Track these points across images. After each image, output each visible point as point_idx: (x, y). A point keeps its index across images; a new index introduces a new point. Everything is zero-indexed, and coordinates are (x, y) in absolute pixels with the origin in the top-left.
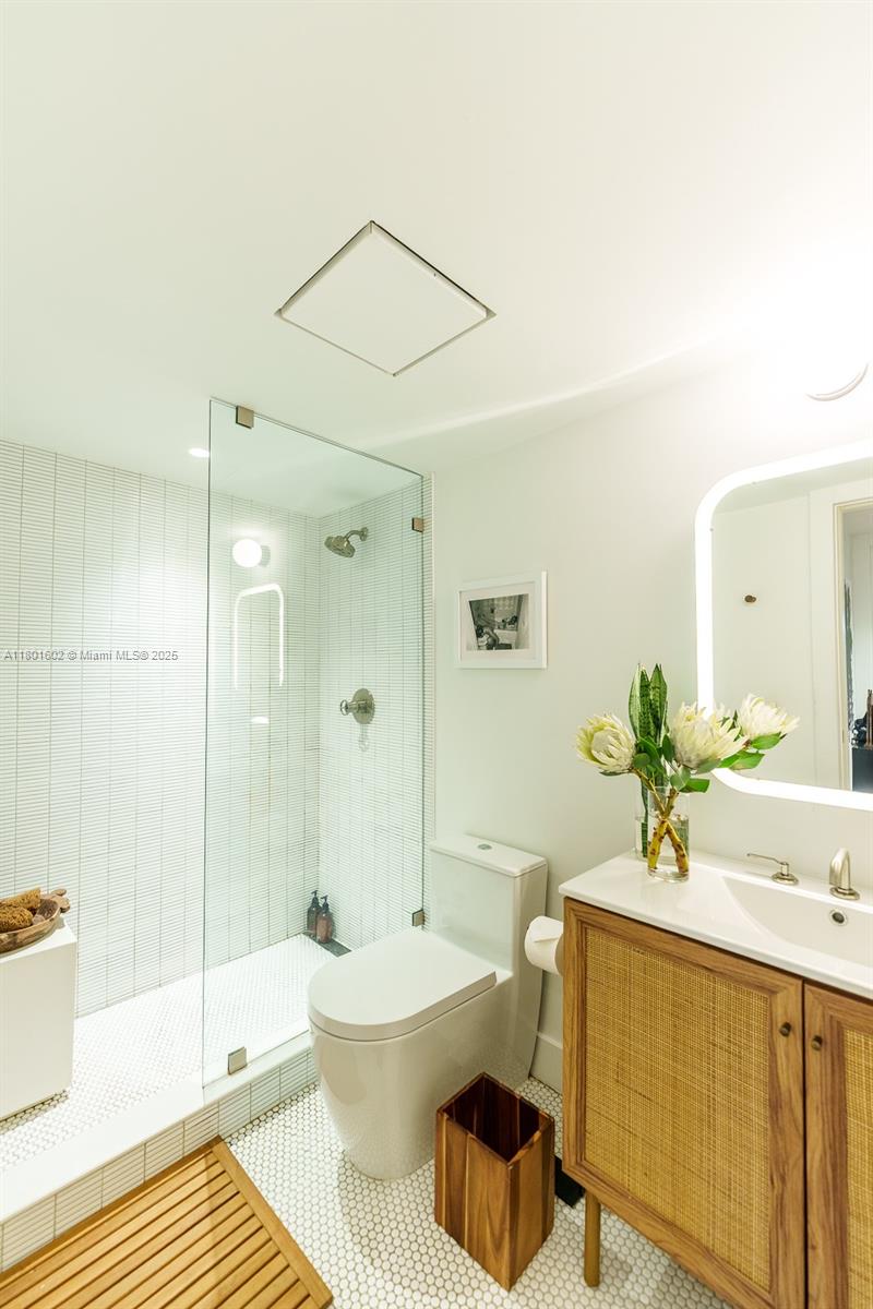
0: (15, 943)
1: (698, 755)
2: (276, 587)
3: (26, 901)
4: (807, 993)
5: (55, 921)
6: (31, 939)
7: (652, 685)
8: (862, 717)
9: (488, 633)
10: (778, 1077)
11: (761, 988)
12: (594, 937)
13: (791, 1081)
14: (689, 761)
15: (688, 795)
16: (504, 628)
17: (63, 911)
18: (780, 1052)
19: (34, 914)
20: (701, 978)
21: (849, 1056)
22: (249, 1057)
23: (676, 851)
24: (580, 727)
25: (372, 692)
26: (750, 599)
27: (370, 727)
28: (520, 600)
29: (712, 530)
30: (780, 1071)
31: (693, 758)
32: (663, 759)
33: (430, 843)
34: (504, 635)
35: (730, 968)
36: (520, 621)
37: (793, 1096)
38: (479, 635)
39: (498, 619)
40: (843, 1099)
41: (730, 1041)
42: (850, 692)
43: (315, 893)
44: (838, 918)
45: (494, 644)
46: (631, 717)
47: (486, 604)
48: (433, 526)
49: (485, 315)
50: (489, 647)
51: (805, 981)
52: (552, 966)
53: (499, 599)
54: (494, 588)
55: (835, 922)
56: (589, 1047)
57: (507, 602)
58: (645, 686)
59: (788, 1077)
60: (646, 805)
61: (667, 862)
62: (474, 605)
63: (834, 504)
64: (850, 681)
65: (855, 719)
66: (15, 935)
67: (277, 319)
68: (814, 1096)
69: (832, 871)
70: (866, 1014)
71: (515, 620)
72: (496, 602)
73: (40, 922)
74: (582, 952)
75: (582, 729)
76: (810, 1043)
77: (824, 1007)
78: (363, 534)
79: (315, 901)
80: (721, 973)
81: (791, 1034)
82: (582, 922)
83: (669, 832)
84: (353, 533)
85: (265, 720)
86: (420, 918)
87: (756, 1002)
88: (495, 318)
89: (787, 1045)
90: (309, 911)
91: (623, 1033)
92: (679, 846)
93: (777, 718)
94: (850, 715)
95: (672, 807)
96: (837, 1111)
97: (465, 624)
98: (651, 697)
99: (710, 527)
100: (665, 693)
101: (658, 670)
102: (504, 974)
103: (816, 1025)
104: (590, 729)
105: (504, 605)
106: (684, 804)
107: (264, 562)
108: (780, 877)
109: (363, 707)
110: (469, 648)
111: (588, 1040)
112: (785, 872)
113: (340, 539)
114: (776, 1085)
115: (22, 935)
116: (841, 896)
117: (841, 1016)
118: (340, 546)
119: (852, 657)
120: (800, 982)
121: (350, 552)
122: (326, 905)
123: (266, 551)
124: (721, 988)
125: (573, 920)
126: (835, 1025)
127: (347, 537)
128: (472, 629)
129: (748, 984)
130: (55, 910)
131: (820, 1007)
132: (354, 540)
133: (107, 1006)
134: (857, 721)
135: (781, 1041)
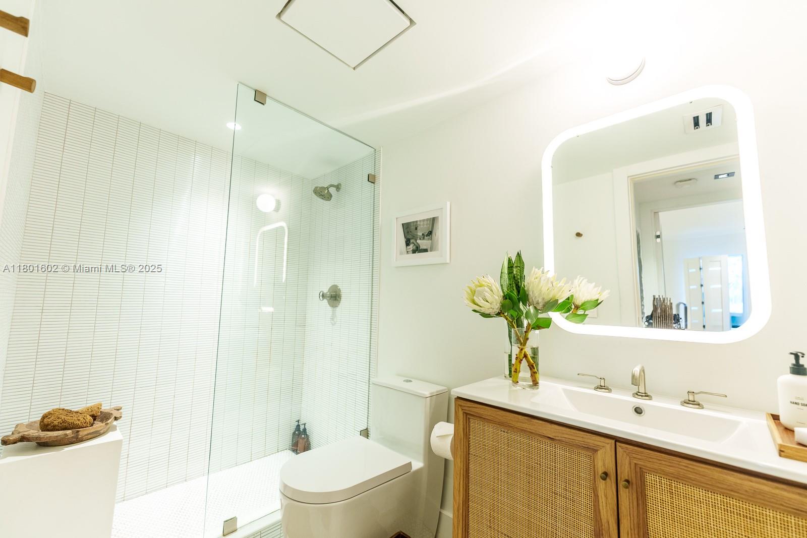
0: (77, 438)
1: (543, 299)
2: (283, 224)
3: (90, 410)
4: (619, 449)
5: (108, 426)
6: (90, 436)
7: (515, 265)
8: (650, 314)
9: (413, 243)
10: (600, 512)
11: (588, 448)
12: (475, 424)
13: (609, 515)
14: (538, 303)
15: (537, 332)
16: (424, 239)
17: (116, 419)
18: (601, 493)
19: (94, 420)
20: (546, 446)
21: (649, 493)
22: (239, 524)
23: (531, 369)
24: (467, 285)
25: (340, 287)
26: (579, 235)
27: (338, 309)
28: (434, 220)
29: (552, 167)
30: (601, 508)
31: (540, 301)
32: (521, 303)
33: (372, 379)
34: (423, 244)
35: (566, 436)
36: (433, 234)
37: (611, 526)
38: (408, 244)
39: (420, 234)
40: (646, 525)
41: (566, 490)
42: (642, 298)
43: (298, 421)
44: (638, 411)
45: (417, 250)
46: (501, 285)
47: (412, 225)
48: (381, 179)
49: (408, 23)
50: (414, 252)
51: (617, 440)
52: (448, 455)
53: (420, 221)
54: (418, 214)
55: (636, 414)
56: (471, 504)
57: (425, 223)
58: (510, 267)
59: (607, 511)
60: (511, 342)
61: (524, 380)
62: (404, 226)
63: (628, 177)
64: (642, 291)
65: (646, 315)
66: (78, 432)
67: (277, 21)
68: (625, 524)
69: (633, 376)
70: (660, 460)
71: (430, 233)
72: (418, 223)
73: (98, 425)
74: (467, 435)
75: (469, 287)
76: (622, 484)
77: (630, 457)
78: (338, 187)
79: (298, 426)
80: (559, 440)
81: (608, 479)
82: (467, 414)
83: (525, 356)
84: (332, 186)
85: (271, 309)
86: (366, 433)
87: (583, 459)
88: (415, 26)
89: (605, 489)
90: (294, 433)
91: (494, 491)
92: (533, 366)
93: (596, 289)
94: (643, 313)
95: (527, 339)
96: (641, 534)
97: (399, 238)
98: (515, 272)
99: (551, 165)
100: (523, 268)
101: (519, 255)
102: (418, 464)
103: (625, 471)
104: (473, 286)
105: (423, 225)
106: (535, 338)
107: (277, 209)
108: (600, 387)
109: (334, 297)
110: (401, 253)
111: (471, 498)
112: (603, 384)
113: (323, 188)
114: (599, 519)
115: (83, 432)
116: (640, 397)
117: (642, 463)
118: (323, 193)
119: (643, 276)
120: (613, 441)
121: (328, 197)
122: (305, 430)
123: (278, 203)
124: (560, 452)
125: (461, 413)
126: (638, 470)
127: (328, 188)
128: (403, 241)
129: (578, 447)
130: (110, 418)
131: (628, 458)
132: (332, 190)
133: (146, 493)
134: (647, 317)
135: (601, 485)
